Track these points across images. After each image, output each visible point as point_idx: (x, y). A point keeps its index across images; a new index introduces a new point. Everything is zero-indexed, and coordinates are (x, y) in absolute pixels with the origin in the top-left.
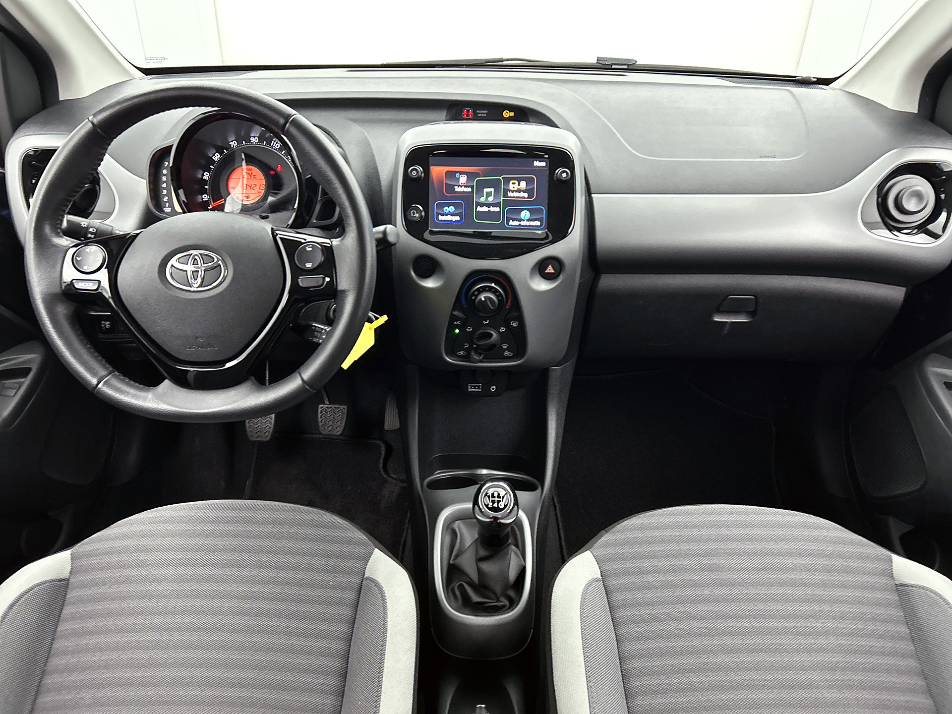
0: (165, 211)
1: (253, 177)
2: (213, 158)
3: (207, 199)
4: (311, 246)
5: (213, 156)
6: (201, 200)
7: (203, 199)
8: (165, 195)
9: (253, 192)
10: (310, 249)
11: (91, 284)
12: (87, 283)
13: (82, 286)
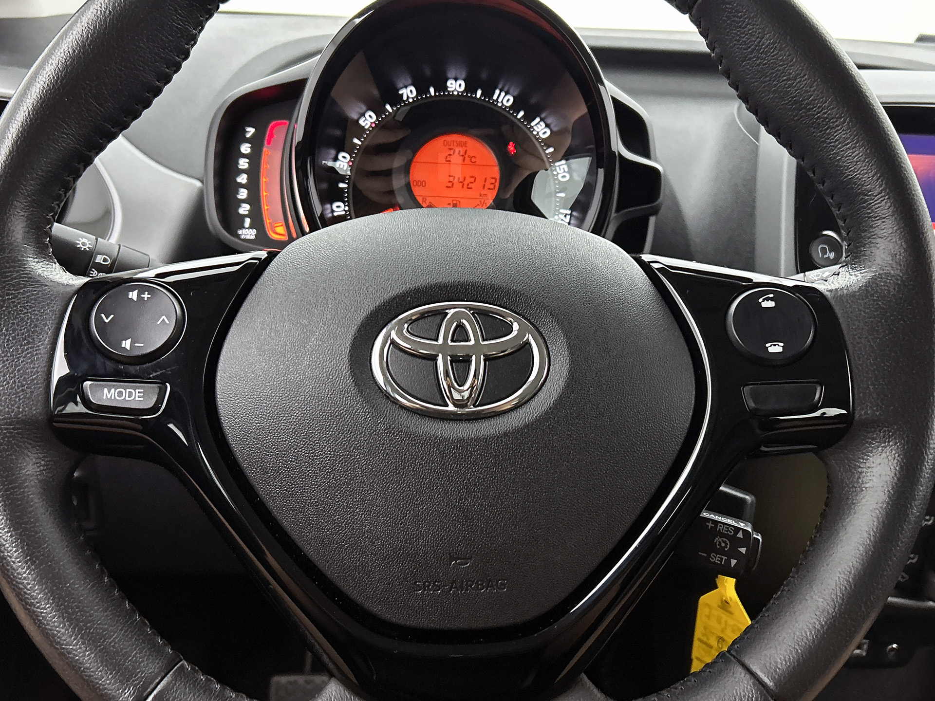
0: (243, 237)
1: (467, 160)
2: (361, 122)
3: (343, 213)
4: (771, 296)
5: (359, 118)
6: (330, 215)
7: (333, 211)
8: (244, 201)
9: (470, 193)
10: (771, 304)
11: (137, 392)
12: (128, 390)
13: (113, 398)
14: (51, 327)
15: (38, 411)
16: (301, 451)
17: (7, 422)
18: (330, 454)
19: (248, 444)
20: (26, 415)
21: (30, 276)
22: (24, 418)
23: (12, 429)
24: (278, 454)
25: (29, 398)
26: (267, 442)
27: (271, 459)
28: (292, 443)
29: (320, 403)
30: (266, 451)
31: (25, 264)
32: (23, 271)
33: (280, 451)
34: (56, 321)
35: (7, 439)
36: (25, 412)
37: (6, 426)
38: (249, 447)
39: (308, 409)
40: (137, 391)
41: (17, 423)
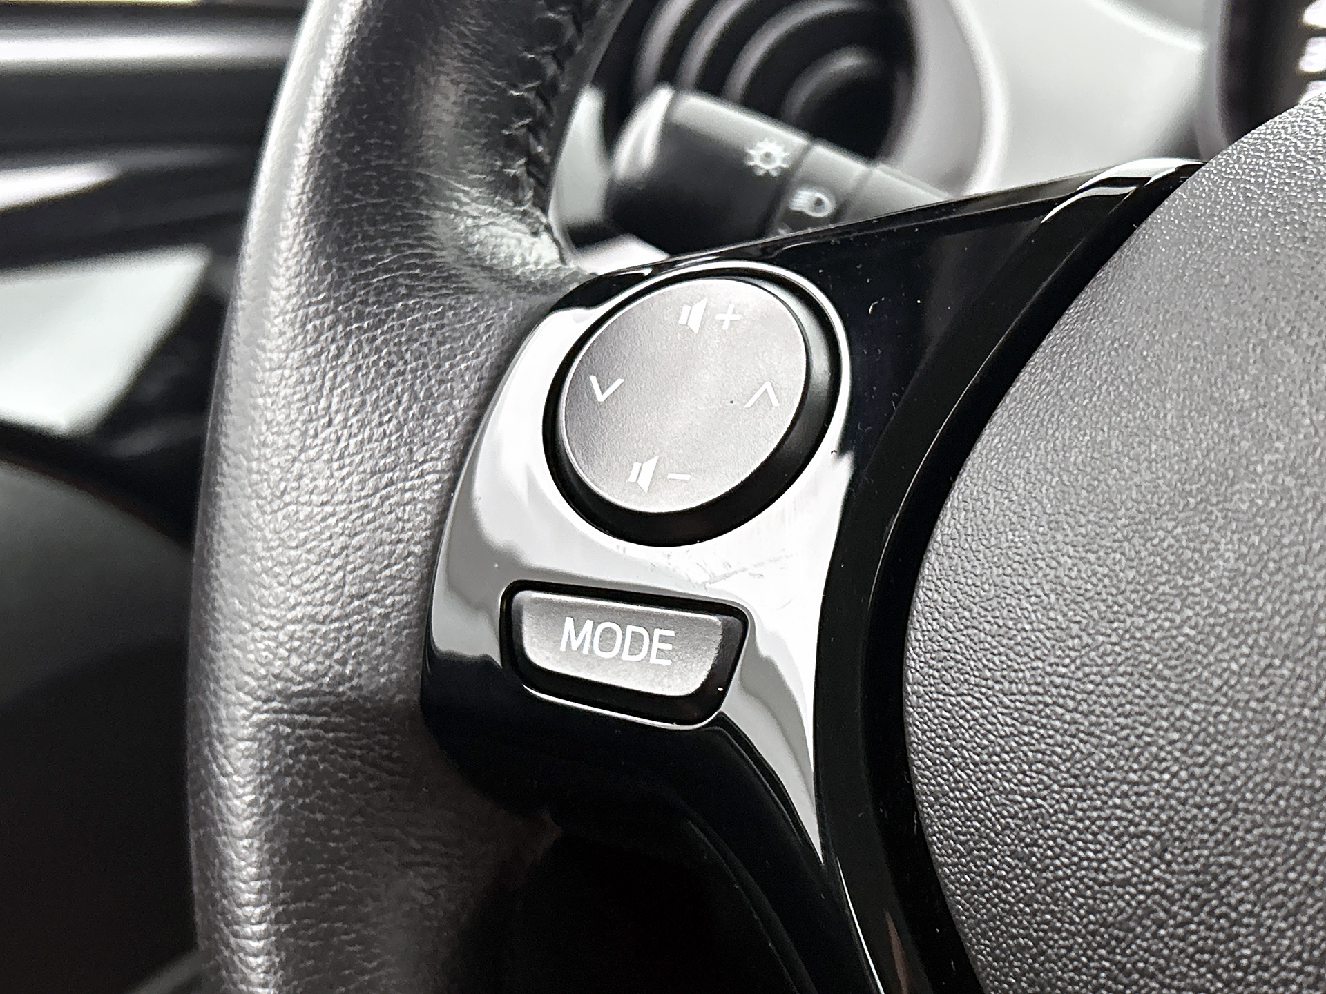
11: (656, 638)
12: (630, 629)
13: (585, 651)
14: (464, 415)
15: (394, 675)
16: (1182, 939)
17: (309, 703)
18: (1299, 972)
19: (991, 875)
20: (360, 687)
21: (430, 262)
22: (353, 695)
23: (320, 726)
24: (1094, 934)
25: (373, 636)
26: (1059, 879)
27: (1070, 949)
28: (1148, 895)
29: (1270, 738)
30: (1052, 912)
31: (423, 228)
32: (411, 247)
33: (1105, 924)
34: (476, 401)
35: (303, 757)
36: (360, 675)
37: (304, 717)
38: (997, 886)
39: (1220, 759)
40: (658, 632)
41: (336, 708)
